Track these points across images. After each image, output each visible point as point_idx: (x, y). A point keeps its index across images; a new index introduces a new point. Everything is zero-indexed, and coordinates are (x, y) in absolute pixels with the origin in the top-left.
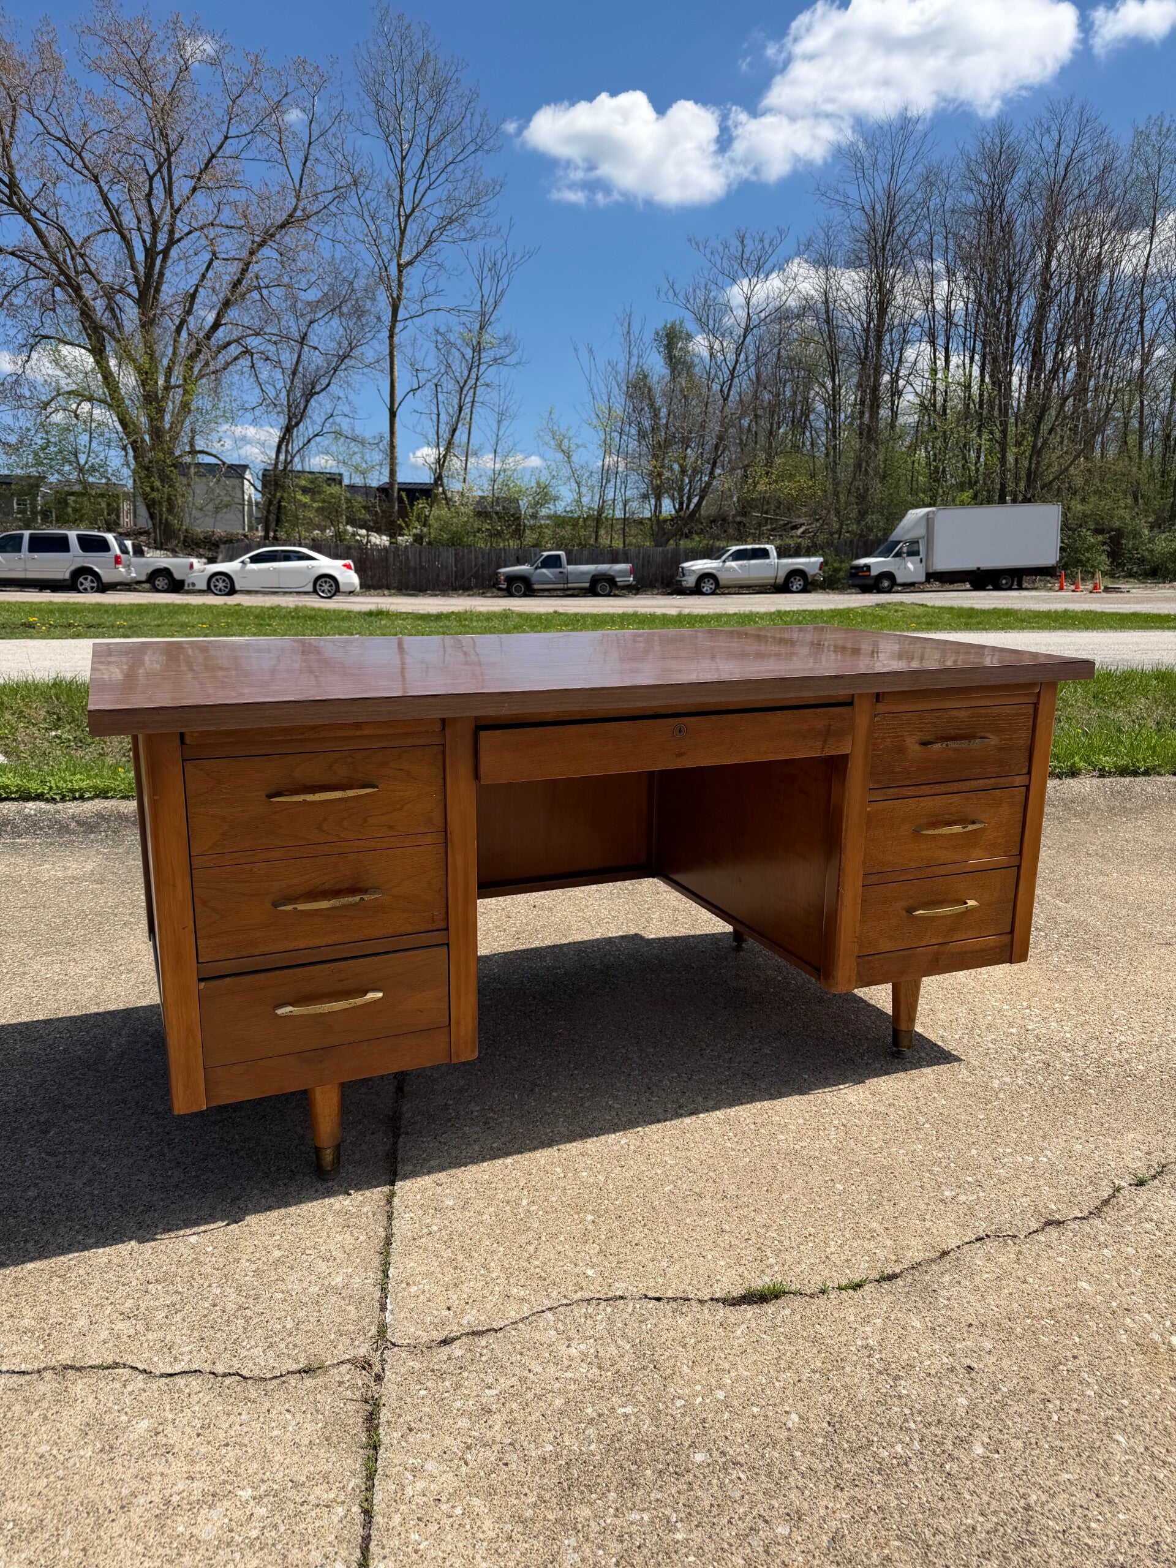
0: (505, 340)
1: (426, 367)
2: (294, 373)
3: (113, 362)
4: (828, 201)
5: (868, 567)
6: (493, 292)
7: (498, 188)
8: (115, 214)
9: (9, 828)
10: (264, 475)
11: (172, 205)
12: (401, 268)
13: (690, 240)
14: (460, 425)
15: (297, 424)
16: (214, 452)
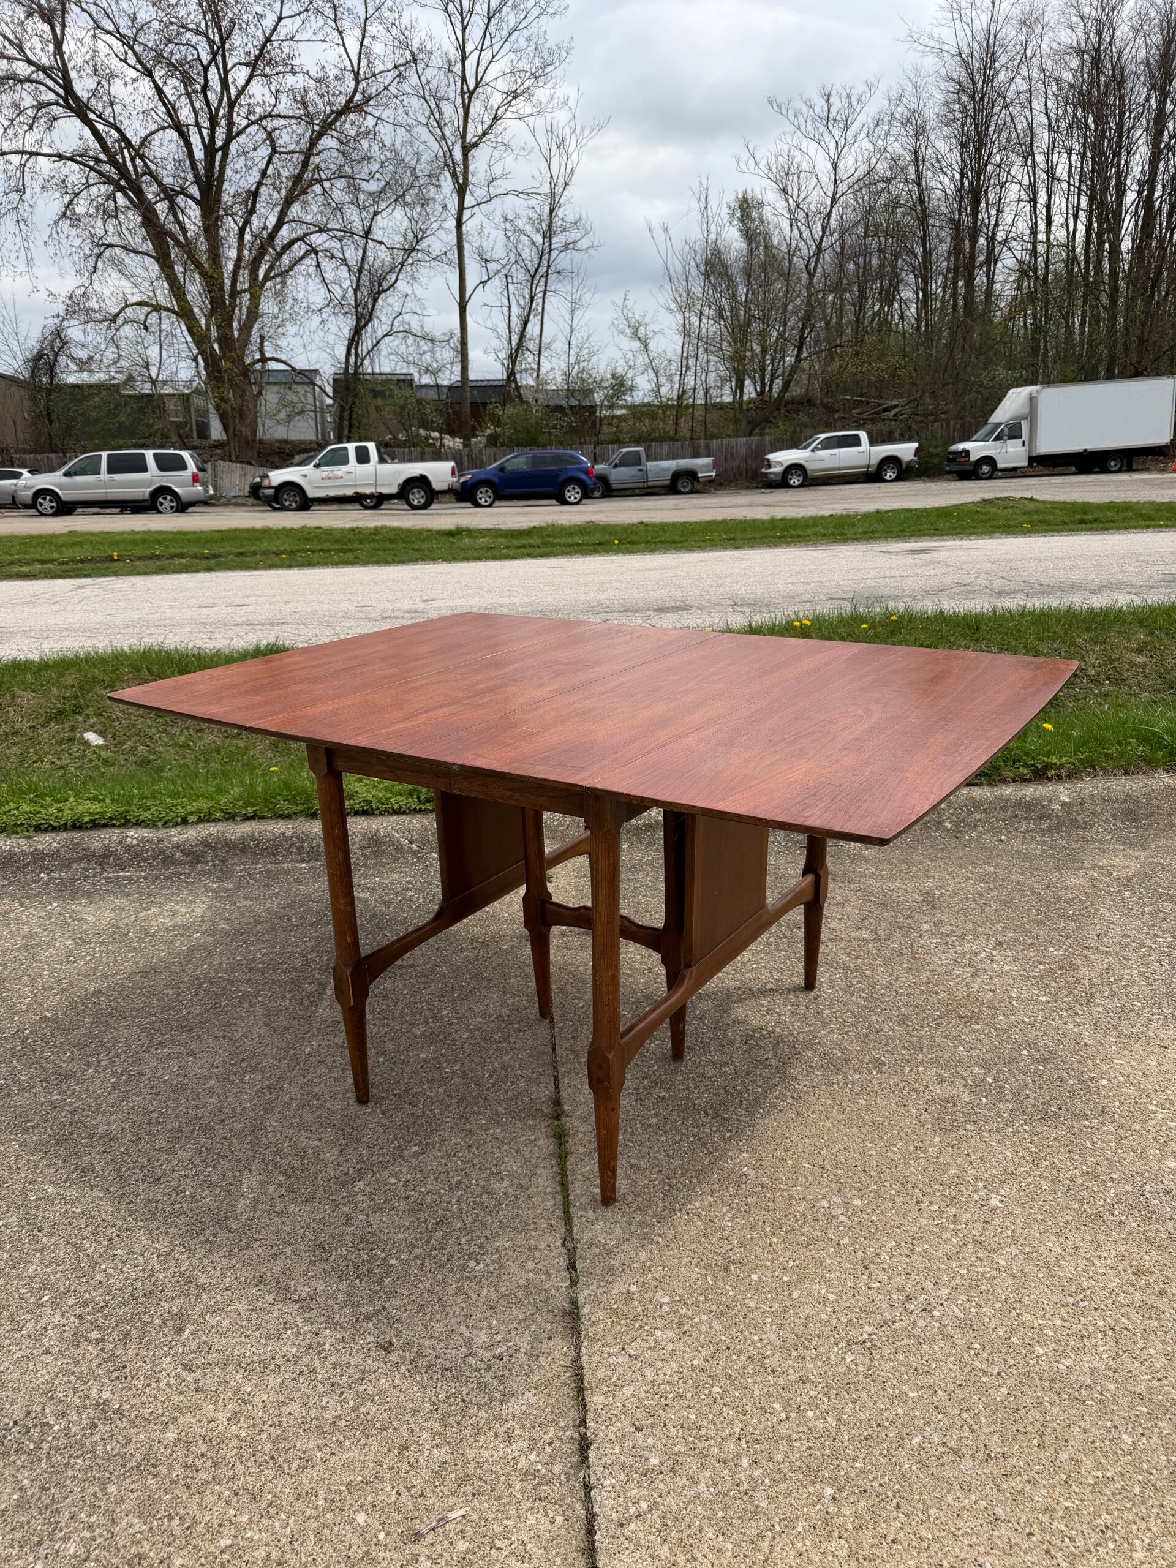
0: (576, 223)
1: (496, 257)
2: (360, 270)
3: (178, 268)
4: (922, 48)
5: (967, 453)
6: (563, 170)
7: (564, 54)
8: (171, 111)
9: (111, 861)
10: (334, 380)
11: (229, 97)
12: (466, 149)
13: (771, 103)
14: (531, 317)
15: (366, 325)
16: (284, 358)
